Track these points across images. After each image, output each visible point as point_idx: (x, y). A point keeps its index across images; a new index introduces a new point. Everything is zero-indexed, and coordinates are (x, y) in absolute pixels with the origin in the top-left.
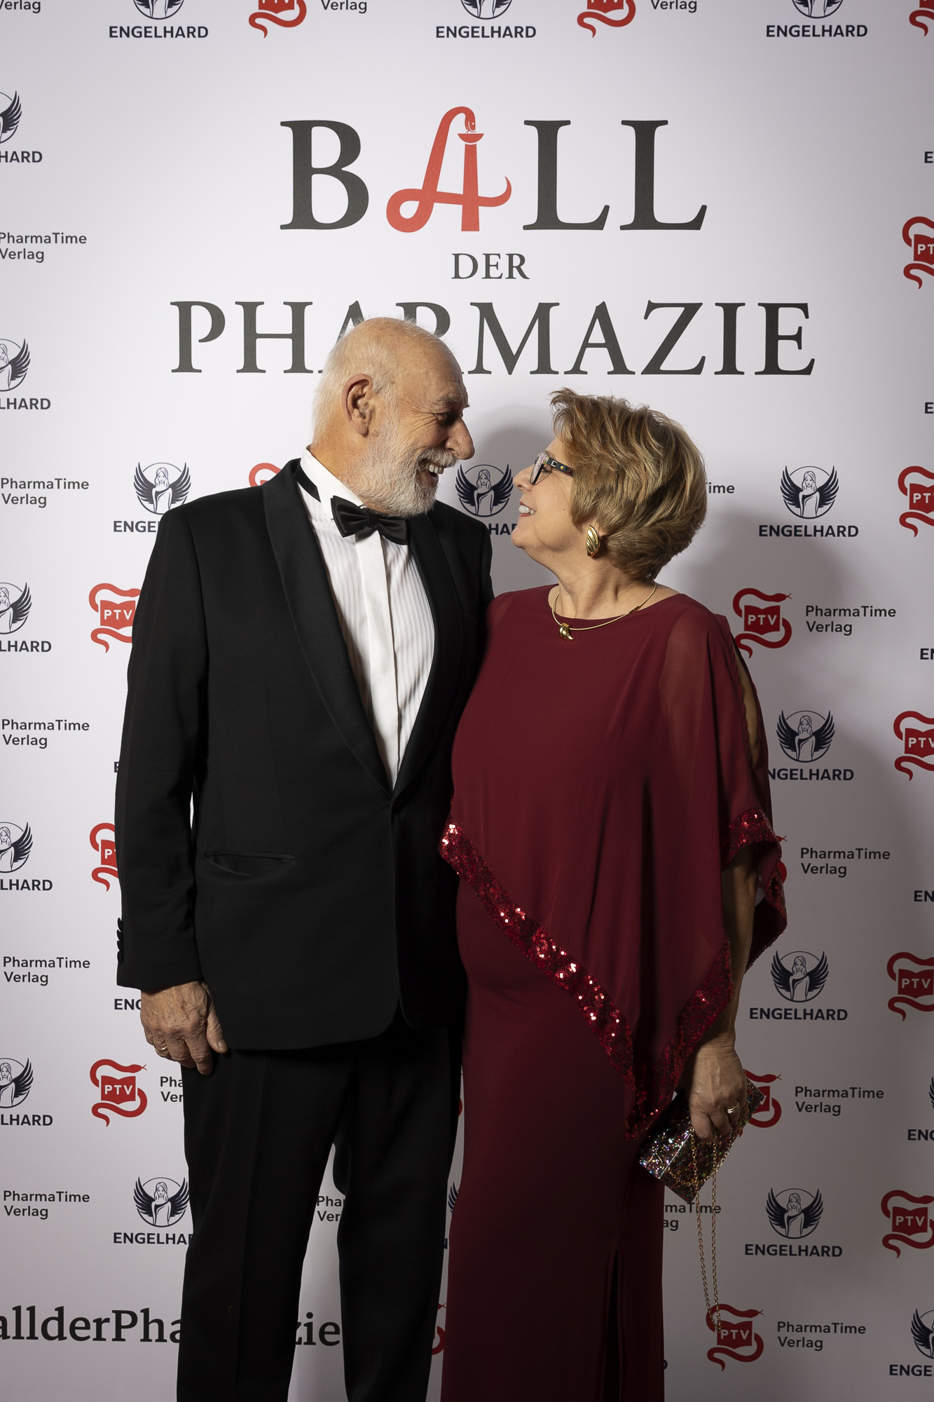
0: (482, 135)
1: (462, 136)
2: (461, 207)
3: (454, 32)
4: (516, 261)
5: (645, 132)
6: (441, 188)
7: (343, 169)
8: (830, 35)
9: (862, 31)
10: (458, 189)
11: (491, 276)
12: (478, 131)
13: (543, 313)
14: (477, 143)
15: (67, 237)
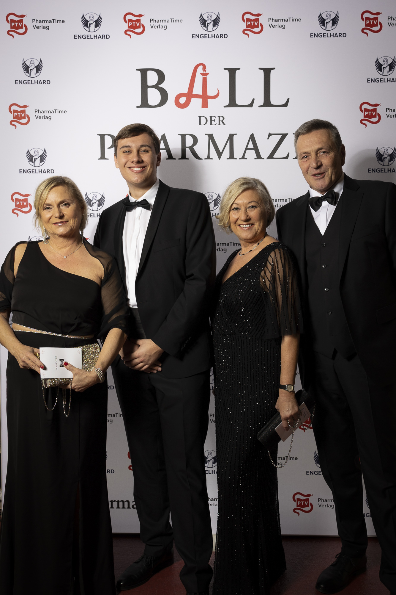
0: (209, 73)
1: (201, 74)
2: (201, 99)
3: (198, 36)
4: (221, 119)
5: (267, 72)
6: (194, 92)
7: (159, 86)
8: (333, 37)
9: (344, 35)
10: (200, 93)
11: (212, 124)
12: (207, 72)
13: (231, 137)
14: (207, 76)
15: (60, 111)
